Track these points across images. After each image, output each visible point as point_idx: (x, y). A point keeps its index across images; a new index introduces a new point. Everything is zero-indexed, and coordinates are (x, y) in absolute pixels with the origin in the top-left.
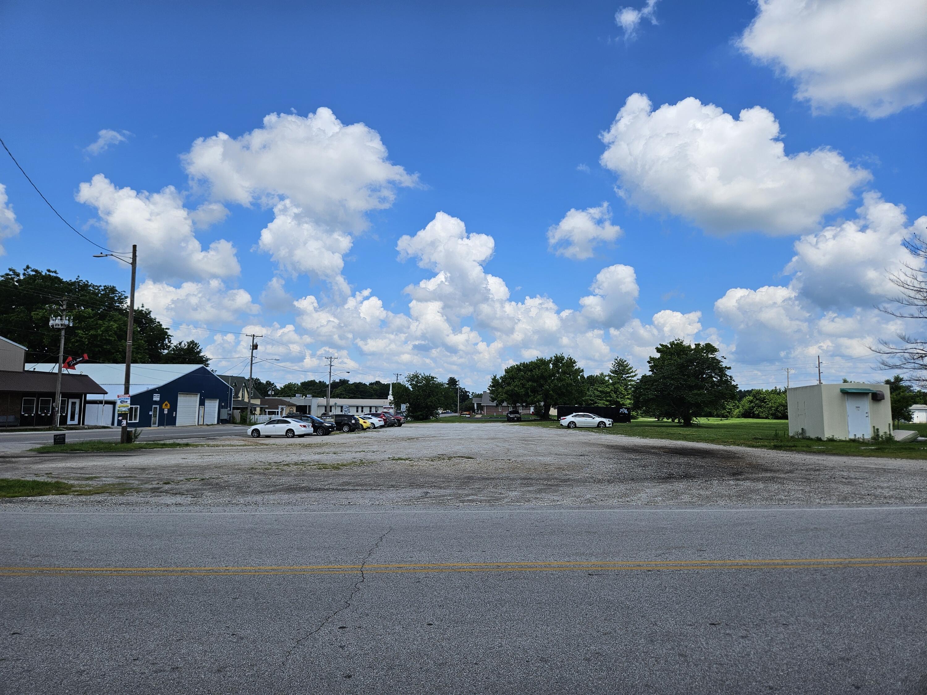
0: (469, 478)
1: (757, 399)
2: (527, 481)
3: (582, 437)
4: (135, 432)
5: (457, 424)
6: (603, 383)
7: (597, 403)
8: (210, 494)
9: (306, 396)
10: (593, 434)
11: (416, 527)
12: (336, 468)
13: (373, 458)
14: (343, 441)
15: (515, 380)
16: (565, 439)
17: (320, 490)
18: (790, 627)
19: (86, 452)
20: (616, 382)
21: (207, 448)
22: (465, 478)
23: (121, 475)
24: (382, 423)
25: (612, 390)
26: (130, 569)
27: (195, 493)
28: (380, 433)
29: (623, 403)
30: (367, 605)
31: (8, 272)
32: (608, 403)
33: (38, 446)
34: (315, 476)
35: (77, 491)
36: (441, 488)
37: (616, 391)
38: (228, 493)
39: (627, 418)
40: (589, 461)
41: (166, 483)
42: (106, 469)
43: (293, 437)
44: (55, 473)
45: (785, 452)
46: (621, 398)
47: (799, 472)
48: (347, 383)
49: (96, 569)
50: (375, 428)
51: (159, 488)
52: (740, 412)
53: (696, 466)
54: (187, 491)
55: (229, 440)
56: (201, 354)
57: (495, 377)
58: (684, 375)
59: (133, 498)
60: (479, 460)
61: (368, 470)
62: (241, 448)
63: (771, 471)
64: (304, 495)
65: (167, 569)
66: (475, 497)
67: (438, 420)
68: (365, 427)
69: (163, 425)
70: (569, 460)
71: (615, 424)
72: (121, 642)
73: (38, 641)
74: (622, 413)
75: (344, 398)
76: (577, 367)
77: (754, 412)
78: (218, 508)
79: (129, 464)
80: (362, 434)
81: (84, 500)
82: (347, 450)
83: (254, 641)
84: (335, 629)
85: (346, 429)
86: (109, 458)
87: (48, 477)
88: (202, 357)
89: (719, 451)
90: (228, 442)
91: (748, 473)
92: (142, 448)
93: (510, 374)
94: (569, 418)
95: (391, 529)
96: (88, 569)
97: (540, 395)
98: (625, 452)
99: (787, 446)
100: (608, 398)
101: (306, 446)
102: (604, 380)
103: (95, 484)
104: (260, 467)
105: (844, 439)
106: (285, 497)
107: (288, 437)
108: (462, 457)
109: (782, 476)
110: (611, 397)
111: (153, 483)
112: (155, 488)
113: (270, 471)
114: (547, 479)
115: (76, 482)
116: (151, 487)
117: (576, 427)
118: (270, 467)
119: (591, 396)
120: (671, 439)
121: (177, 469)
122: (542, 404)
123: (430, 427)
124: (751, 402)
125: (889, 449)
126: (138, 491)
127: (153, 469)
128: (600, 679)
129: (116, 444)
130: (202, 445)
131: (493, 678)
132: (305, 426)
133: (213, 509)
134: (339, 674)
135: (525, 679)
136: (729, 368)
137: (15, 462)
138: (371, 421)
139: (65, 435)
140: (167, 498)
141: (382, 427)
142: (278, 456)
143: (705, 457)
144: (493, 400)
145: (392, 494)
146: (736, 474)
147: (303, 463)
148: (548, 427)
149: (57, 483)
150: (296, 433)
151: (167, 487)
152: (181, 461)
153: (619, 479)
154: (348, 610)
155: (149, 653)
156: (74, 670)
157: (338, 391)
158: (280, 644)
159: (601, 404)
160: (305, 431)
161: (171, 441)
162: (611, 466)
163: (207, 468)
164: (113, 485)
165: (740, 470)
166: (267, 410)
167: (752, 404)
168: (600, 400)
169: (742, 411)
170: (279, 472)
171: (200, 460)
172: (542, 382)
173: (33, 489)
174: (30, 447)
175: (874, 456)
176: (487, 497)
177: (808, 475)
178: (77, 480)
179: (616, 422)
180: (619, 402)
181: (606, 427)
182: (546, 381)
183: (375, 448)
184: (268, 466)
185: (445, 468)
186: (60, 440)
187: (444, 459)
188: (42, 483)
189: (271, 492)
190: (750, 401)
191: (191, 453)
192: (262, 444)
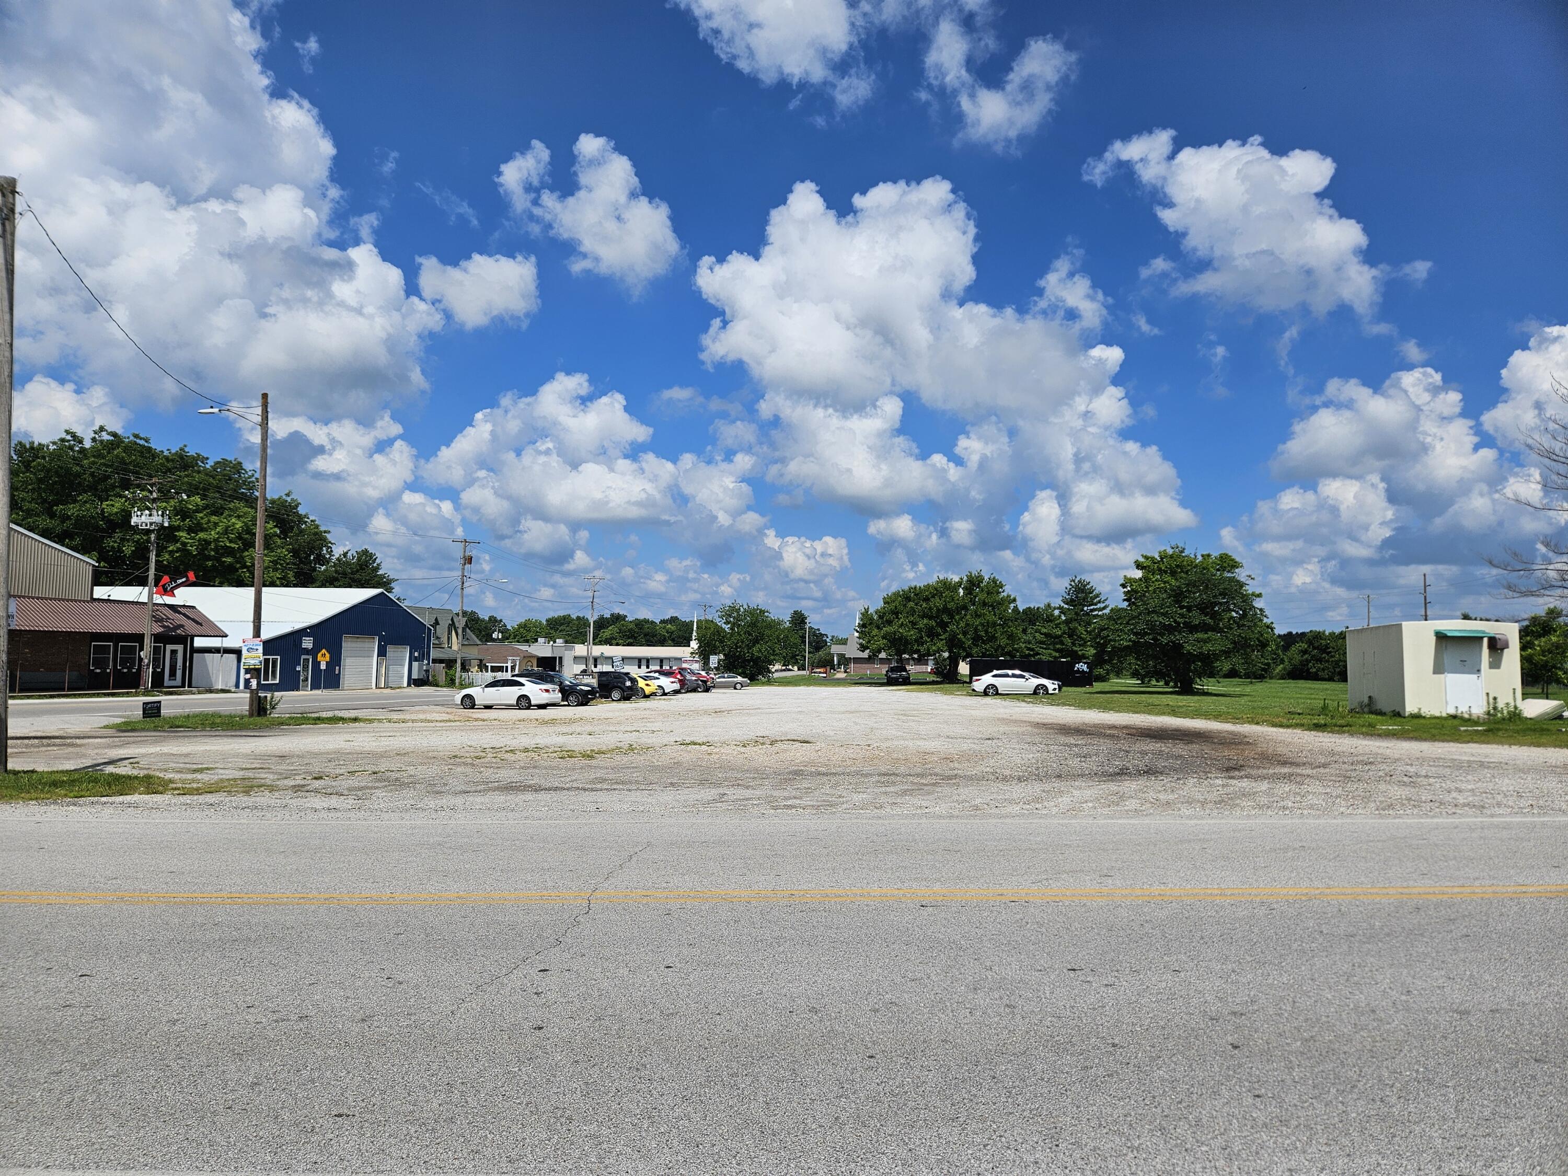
0: (797, 773)
1: (1314, 648)
2: (888, 777)
3: (1002, 710)
4: (272, 698)
5: (802, 688)
6: (1051, 621)
7: (1039, 654)
8: (384, 794)
9: (555, 642)
10: (1023, 704)
11: (688, 842)
12: (588, 756)
13: (650, 741)
14: (609, 715)
15: (900, 616)
16: (973, 712)
17: (556, 789)
18: (1182, 974)
19: (194, 729)
20: (1071, 619)
21: (387, 724)
22: (790, 773)
23: (248, 766)
24: (677, 686)
25: (1064, 633)
26: (250, 896)
27: (360, 793)
28: (672, 702)
29: (1083, 655)
30: (586, 943)
31: (64, 435)
32: (1057, 654)
33: (118, 721)
34: (552, 768)
35: (179, 789)
36: (747, 788)
37: (1072, 634)
38: (412, 793)
39: (1084, 680)
40: (998, 747)
41: (316, 778)
42: (225, 756)
43: (528, 708)
44: (143, 763)
45: (1330, 735)
46: (1080, 645)
47: (1337, 766)
48: (624, 619)
49: (202, 895)
50: (665, 694)
51: (304, 786)
52: (1284, 669)
53: (1170, 756)
54: (349, 790)
55: (424, 712)
56: (380, 572)
57: (867, 610)
58: (1182, 607)
59: (264, 798)
60: (819, 745)
61: (639, 760)
62: (442, 724)
63: (1292, 764)
64: (529, 796)
65: (305, 896)
66: (798, 802)
67: (770, 682)
68: (647, 693)
69: (319, 688)
70: (965, 747)
71: (1064, 689)
72: (231, 986)
73: (115, 984)
74: (1078, 671)
75: (617, 645)
76: (1005, 594)
77: (1308, 669)
78: (392, 815)
79: (261, 748)
80: (643, 704)
81: (188, 801)
82: (611, 728)
83: (417, 986)
84: (533, 972)
85: (616, 695)
86: (230, 740)
87: (134, 768)
88: (383, 576)
89: (1220, 732)
90: (422, 716)
91: (1252, 767)
92: (282, 724)
93: (892, 606)
94: (987, 679)
95: (649, 844)
96: (190, 895)
97: (942, 640)
98: (1061, 733)
99: (1335, 725)
100: (1058, 646)
101: (547, 723)
102: (1052, 615)
103: (207, 779)
104: (468, 755)
105: (1438, 714)
106: (500, 799)
107: (520, 709)
108: (794, 740)
109: (1309, 771)
110: (1063, 644)
111: (297, 777)
112: (299, 786)
113: (483, 760)
114: (922, 775)
115: (177, 776)
116: (293, 783)
117: (997, 694)
118: (484, 754)
119: (1030, 643)
120: (1149, 714)
121: (335, 757)
122: (946, 655)
123: (755, 694)
124: (1305, 652)
125: (1506, 730)
126: (272, 789)
127: (298, 756)
128: (883, 1032)
129: (242, 717)
130: (380, 721)
131: (737, 1030)
132: (547, 691)
133: (385, 816)
134: (527, 1025)
135: (780, 1031)
136: (1260, 595)
137: (80, 746)
138: (657, 682)
139: (160, 702)
140: (316, 800)
141: (676, 692)
142: (498, 737)
143: (1192, 742)
144: (863, 648)
145: (668, 796)
146: (1231, 769)
147: (537, 749)
148: (953, 694)
149: (148, 777)
150: (533, 702)
151: (317, 784)
152: (343, 745)
153: (1038, 775)
154: (558, 948)
155: (270, 999)
156: (164, 1019)
157: (606, 633)
158: (452, 990)
159: (1046, 655)
160: (548, 698)
161: (330, 714)
162: (1032, 755)
163: (383, 755)
164: (235, 780)
165: (1241, 763)
166: (489, 665)
167: (1306, 656)
168: (1045, 649)
169: (1289, 668)
170: (496, 763)
171: (374, 744)
172: (946, 618)
173: (109, 785)
174: (105, 721)
175: (1475, 742)
176: (817, 801)
177: (1351, 770)
178: (180, 772)
179: (1067, 686)
180: (1076, 652)
181: (1047, 693)
182: (952, 617)
183: (656, 726)
184: (481, 754)
185: (760, 756)
186: (152, 711)
187: (763, 744)
188: (124, 776)
189: (480, 792)
190: (1302, 651)
191: (360, 732)
192: (476, 720)
